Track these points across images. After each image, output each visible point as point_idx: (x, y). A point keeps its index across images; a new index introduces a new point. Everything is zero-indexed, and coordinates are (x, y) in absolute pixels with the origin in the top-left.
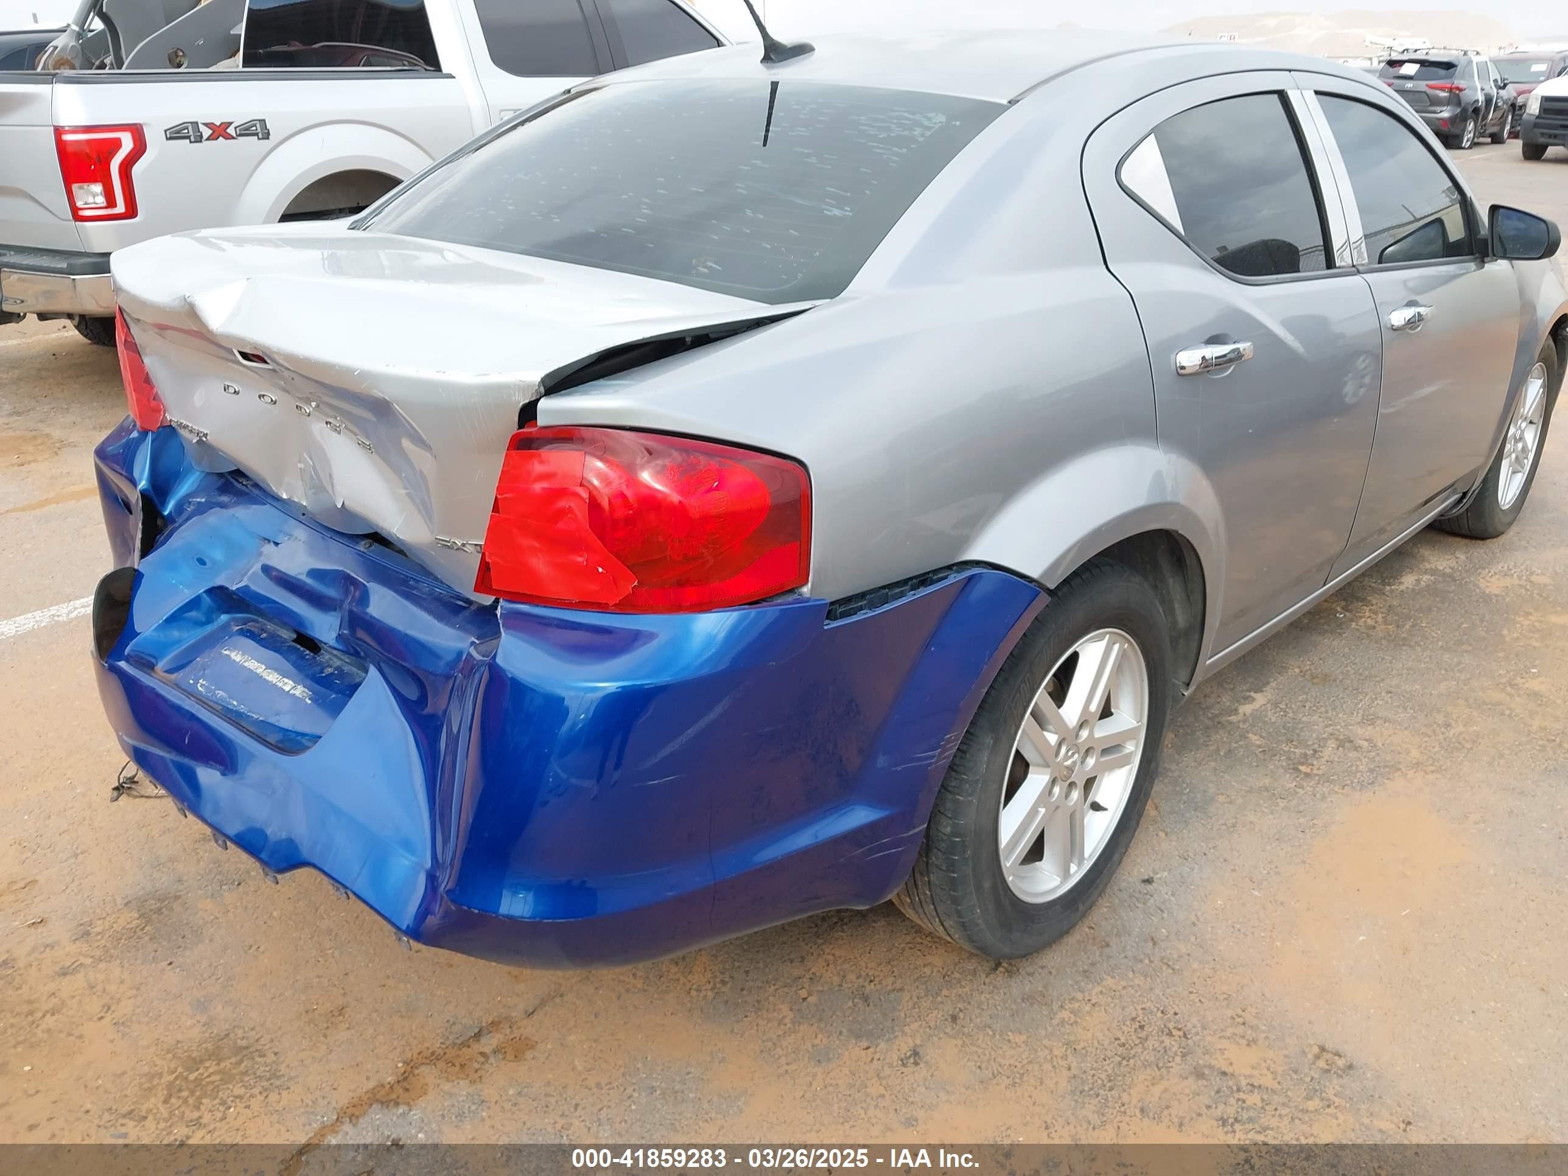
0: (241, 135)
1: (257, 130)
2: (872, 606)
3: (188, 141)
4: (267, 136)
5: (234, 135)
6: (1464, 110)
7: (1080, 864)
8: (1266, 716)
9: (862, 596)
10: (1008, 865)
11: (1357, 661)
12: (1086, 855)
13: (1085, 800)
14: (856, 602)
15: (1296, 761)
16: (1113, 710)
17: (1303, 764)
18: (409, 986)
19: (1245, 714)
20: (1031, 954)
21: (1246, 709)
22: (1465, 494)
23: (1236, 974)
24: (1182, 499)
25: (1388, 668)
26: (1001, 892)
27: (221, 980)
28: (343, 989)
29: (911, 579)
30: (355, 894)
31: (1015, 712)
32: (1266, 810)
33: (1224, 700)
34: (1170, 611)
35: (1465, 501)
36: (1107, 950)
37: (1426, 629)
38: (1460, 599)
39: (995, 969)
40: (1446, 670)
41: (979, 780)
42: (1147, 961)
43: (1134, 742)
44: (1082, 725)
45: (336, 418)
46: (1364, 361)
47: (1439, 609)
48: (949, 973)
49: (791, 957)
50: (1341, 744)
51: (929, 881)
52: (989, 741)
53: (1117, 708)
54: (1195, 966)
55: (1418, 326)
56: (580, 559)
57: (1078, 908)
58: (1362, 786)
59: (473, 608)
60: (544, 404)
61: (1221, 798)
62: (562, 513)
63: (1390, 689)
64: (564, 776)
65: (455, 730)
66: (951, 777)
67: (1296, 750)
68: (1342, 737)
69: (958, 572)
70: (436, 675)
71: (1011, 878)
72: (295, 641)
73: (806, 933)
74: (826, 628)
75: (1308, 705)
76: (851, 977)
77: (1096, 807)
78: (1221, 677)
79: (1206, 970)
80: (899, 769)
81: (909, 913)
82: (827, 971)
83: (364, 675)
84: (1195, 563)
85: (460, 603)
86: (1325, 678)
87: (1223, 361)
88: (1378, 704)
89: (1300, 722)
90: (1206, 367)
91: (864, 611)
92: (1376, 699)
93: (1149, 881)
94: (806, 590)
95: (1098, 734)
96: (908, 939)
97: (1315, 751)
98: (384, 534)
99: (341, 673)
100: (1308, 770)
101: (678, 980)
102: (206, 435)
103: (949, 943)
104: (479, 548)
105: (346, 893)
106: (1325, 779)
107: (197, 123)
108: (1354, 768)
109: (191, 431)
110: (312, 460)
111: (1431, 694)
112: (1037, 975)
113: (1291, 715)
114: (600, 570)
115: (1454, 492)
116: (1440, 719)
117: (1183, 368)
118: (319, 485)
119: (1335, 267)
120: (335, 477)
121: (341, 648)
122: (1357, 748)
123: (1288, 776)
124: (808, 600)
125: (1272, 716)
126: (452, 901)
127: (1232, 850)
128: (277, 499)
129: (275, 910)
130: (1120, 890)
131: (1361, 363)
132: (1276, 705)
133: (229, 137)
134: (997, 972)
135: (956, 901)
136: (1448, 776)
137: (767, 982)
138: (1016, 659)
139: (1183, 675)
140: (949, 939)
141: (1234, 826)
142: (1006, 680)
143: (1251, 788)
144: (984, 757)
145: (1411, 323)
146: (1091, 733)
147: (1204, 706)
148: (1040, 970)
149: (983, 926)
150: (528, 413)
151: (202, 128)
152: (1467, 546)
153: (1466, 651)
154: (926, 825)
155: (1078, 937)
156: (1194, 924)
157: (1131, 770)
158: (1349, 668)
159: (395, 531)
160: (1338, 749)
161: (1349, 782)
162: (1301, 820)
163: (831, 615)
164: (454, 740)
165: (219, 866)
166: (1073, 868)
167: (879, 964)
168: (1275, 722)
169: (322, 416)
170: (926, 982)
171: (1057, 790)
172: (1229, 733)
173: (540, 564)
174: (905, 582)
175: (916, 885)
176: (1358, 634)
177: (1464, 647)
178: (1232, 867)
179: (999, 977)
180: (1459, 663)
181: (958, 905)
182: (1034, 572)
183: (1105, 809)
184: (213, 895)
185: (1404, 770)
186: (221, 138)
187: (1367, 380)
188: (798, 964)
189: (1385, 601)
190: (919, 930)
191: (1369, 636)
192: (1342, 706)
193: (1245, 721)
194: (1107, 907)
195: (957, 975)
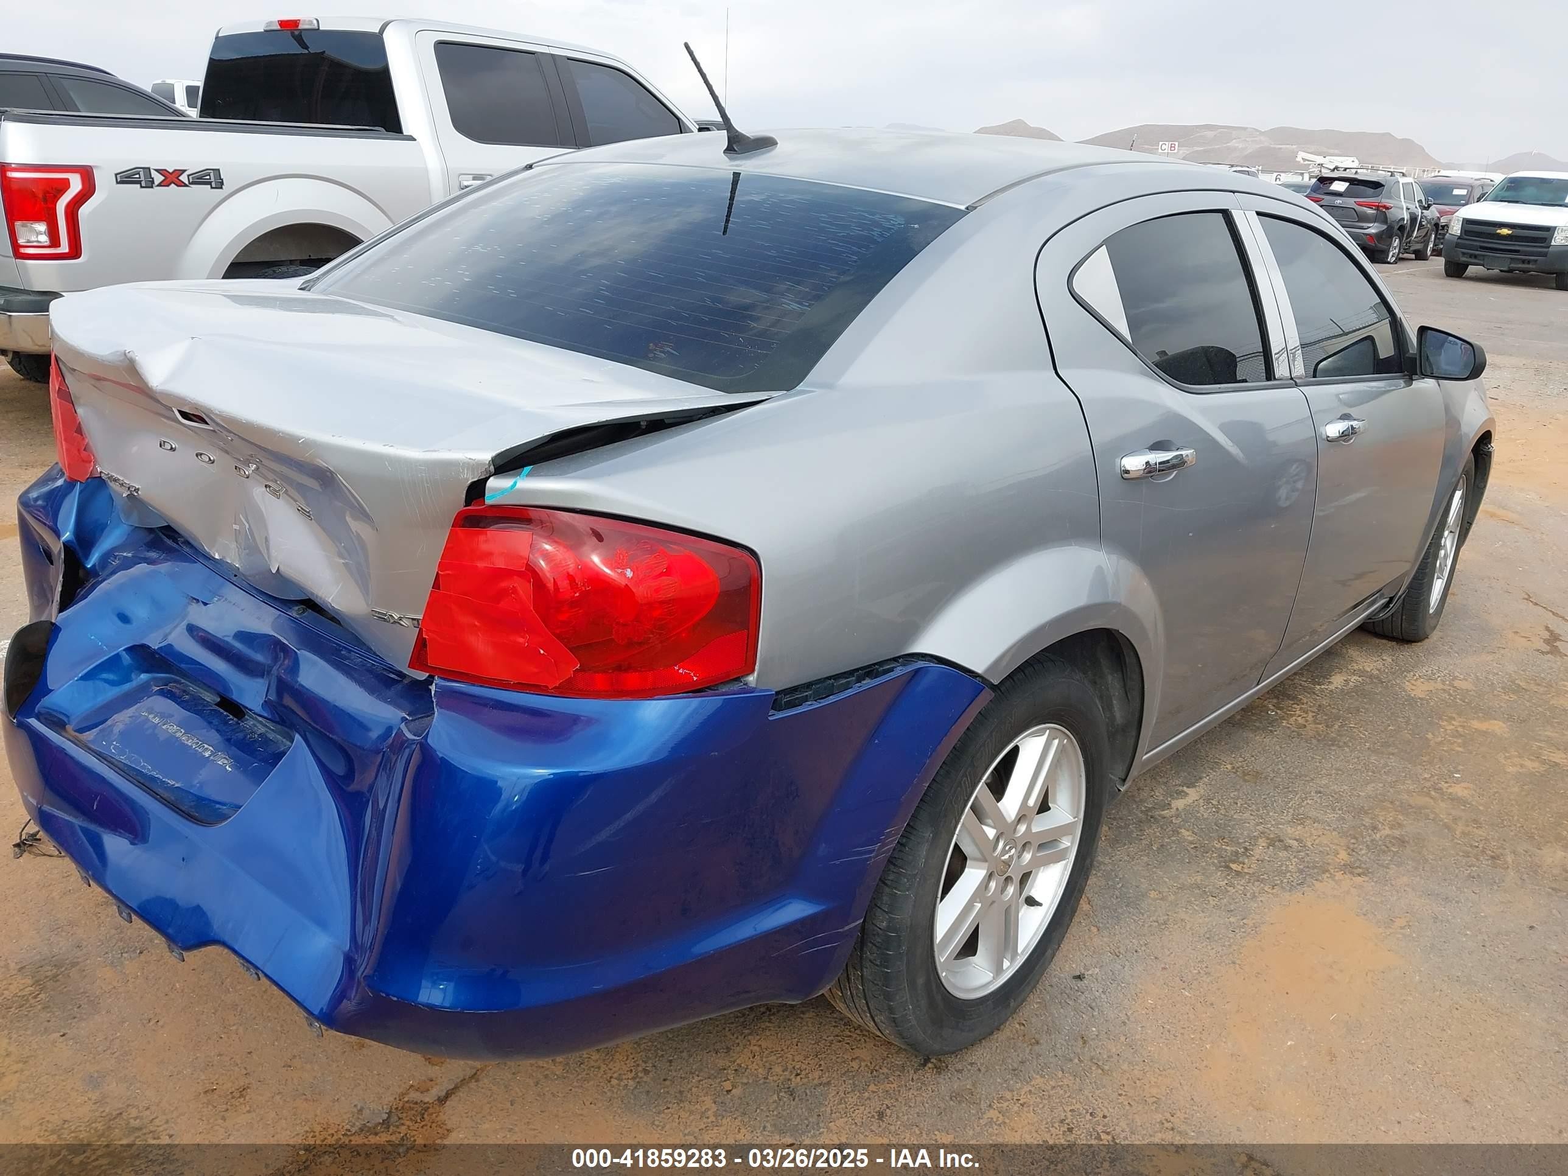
0: (193, 183)
1: (211, 179)
2: (818, 697)
3: (139, 186)
4: (220, 185)
5: (187, 183)
6: (1390, 228)
7: (1012, 960)
8: (1198, 812)
9: (808, 685)
10: (942, 960)
11: (1288, 759)
12: (1019, 951)
13: (1021, 895)
14: (802, 692)
15: (1227, 859)
16: (1050, 805)
17: (1234, 862)
18: (316, 1067)
19: (1177, 809)
20: (961, 1050)
21: (1179, 804)
22: (1391, 599)
23: (1166, 1076)
24: (1122, 598)
25: (1317, 767)
26: (934, 987)
27: (116, 1054)
28: (245, 1068)
29: (857, 670)
30: (266, 975)
31: (956, 806)
32: (1196, 908)
33: (1157, 794)
34: (1109, 707)
35: (1391, 606)
36: (1036, 1047)
37: (1354, 730)
38: (1387, 701)
39: (924, 1065)
40: (1373, 772)
41: (916, 875)
42: (1076, 1061)
43: (1070, 837)
44: (1020, 819)
45: (276, 481)
46: (1297, 468)
47: (1367, 709)
48: (877, 1068)
49: (718, 1046)
50: (1271, 843)
51: (862, 976)
52: (928, 834)
53: (1055, 802)
54: (1125, 1067)
55: (1351, 439)
56: (521, 640)
57: (1009, 1005)
58: (1292, 888)
59: (406, 681)
60: (492, 483)
61: (1153, 894)
62: (504, 593)
63: (1319, 789)
64: (494, 858)
65: (381, 806)
66: (889, 870)
67: (1228, 848)
68: (1272, 836)
69: (904, 665)
70: (364, 749)
71: (944, 974)
72: (218, 704)
73: (732, 1023)
74: (770, 718)
75: (1240, 802)
76: (778, 1069)
77: (1031, 902)
78: (1155, 772)
79: (1136, 1072)
80: (837, 862)
81: (840, 1006)
82: (753, 1062)
83: (288, 743)
84: (1135, 661)
85: (393, 676)
86: (1257, 775)
87: (1165, 467)
88: (1308, 803)
89: (1232, 819)
90: (1150, 472)
91: (809, 703)
92: (1306, 798)
93: (1079, 978)
94: (751, 679)
95: (1035, 829)
96: (837, 1031)
97: (1246, 849)
98: (318, 601)
99: (265, 741)
100: (1239, 868)
101: (599, 1068)
102: (137, 490)
103: (879, 1036)
104: (416, 622)
105: (256, 974)
106: (1256, 878)
107: (149, 168)
108: (1284, 868)
109: (122, 485)
110: (248, 523)
111: (1359, 796)
112: (965, 1072)
113: (1223, 812)
114: (542, 652)
115: (1382, 596)
116: (1367, 821)
117: (1127, 472)
118: (253, 547)
119: (1275, 379)
120: (272, 543)
121: (266, 715)
122: (1287, 848)
123: (1219, 873)
124: (753, 690)
125: (1204, 812)
126: (369, 986)
127: (1163, 947)
128: (209, 558)
129: (178, 982)
130: (1051, 986)
131: (1294, 469)
132: (1208, 801)
133: (182, 184)
134: (926, 1068)
135: (888, 997)
136: (1375, 880)
137: (691, 1073)
138: (958, 752)
139: (1120, 770)
140: (880, 1035)
141: (1165, 923)
142: (948, 772)
143: (1184, 884)
144: (923, 851)
145: (1345, 435)
146: (1029, 828)
147: (1137, 799)
148: (969, 1067)
149: (914, 1022)
150: (476, 490)
151: (154, 174)
152: (1393, 648)
153: (1393, 754)
154: (862, 921)
155: (1009, 1034)
156: (1124, 1023)
157: (1066, 865)
158: (1280, 766)
159: (330, 601)
160: (1268, 848)
161: (1279, 882)
162: (1232, 919)
163: (777, 706)
164: (379, 816)
165: (122, 932)
166: (1006, 964)
167: (806, 1057)
168: (1207, 819)
169: (262, 480)
170: (854, 1076)
171: (993, 885)
172: (1162, 828)
173: (480, 644)
174: (851, 673)
175: (849, 980)
176: (1288, 732)
177: (1390, 750)
178: (1163, 966)
179: (928, 1073)
180: (1386, 765)
181: (891, 1001)
182: (979, 668)
183: (1040, 904)
184: (112, 963)
185: (1332, 871)
186: (173, 185)
187: (1299, 485)
188: (723, 1055)
189: (1315, 700)
190: (848, 1023)
191: (1299, 735)
192: (1273, 805)
193: (1177, 816)
194: (1038, 1003)
195: (885, 1070)
